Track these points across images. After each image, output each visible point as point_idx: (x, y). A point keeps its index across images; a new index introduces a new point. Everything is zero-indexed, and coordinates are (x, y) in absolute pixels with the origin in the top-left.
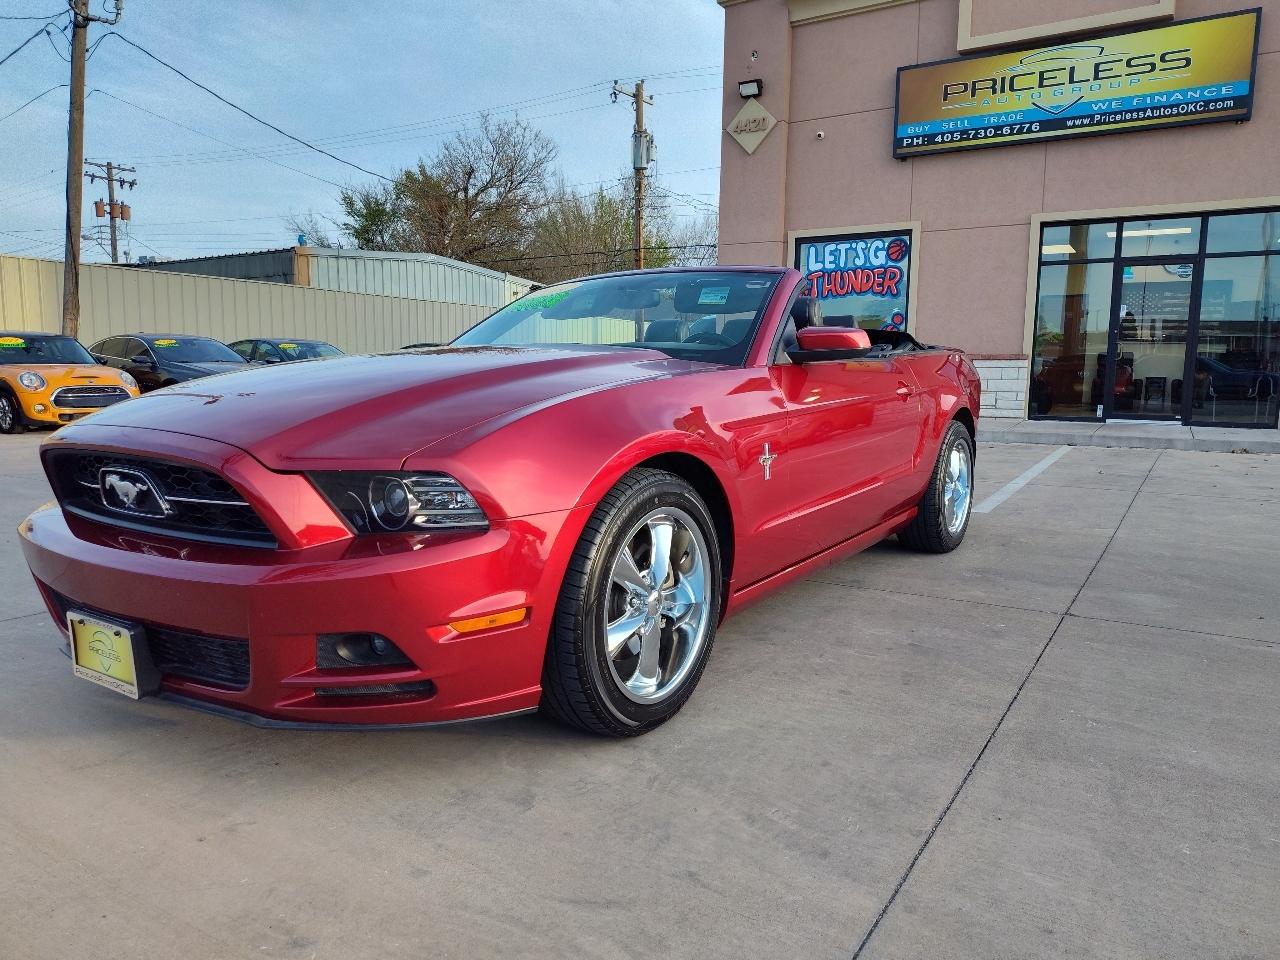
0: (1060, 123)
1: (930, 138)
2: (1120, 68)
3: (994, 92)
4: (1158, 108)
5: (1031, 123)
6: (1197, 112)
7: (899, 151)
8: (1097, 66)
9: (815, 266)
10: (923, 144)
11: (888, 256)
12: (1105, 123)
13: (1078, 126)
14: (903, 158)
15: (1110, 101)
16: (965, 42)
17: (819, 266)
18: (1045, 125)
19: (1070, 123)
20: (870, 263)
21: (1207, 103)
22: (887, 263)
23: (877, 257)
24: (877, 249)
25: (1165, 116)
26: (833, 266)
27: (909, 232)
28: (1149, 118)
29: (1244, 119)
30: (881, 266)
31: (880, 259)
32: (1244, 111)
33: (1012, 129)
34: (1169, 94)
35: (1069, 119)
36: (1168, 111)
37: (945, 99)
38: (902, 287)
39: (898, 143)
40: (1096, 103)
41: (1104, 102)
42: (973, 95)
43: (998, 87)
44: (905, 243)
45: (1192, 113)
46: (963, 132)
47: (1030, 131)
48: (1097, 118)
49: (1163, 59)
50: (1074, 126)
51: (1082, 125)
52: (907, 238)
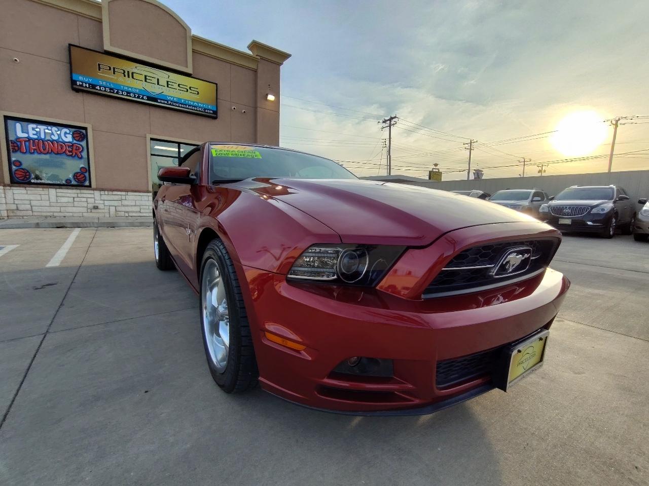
0: (155, 100)
1: (94, 86)
2: (176, 86)
3: (125, 76)
4: (190, 106)
5: (143, 96)
6: (202, 111)
7: (75, 86)
8: (168, 82)
9: (20, 134)
10: (89, 87)
11: (73, 138)
12: (172, 105)
13: (162, 103)
14: (77, 91)
15: (174, 97)
16: (107, 47)
17: (26, 135)
18: (149, 98)
19: (159, 101)
20: (62, 139)
21: (205, 109)
22: (73, 141)
23: (66, 137)
24: (66, 133)
25: (192, 109)
26: (36, 137)
27: (85, 129)
28: (187, 108)
29: (215, 118)
30: (69, 142)
31: (69, 138)
32: (215, 116)
33: (135, 96)
34: (194, 102)
35: (159, 99)
36: (193, 108)
37: (99, 70)
38: (84, 154)
39: (73, 82)
40: (169, 96)
41: (172, 97)
42: (114, 73)
43: (126, 74)
44: (83, 134)
45: (200, 111)
46: (111, 89)
47: (142, 98)
48: (170, 102)
49: (190, 88)
50: (161, 103)
51: (164, 103)
52: (84, 131)
